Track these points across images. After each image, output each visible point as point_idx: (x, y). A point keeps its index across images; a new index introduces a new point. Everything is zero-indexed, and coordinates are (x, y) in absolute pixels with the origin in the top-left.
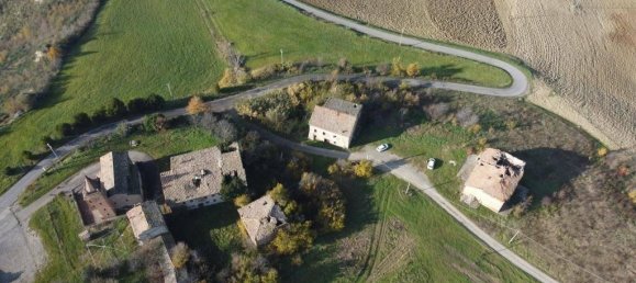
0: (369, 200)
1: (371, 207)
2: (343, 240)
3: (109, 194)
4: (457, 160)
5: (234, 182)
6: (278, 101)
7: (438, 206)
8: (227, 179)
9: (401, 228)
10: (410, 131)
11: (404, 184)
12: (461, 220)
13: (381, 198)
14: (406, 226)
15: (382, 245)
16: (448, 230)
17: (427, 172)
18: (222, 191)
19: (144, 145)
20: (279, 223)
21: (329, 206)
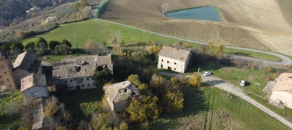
0: (201, 98)
1: (203, 101)
2: (183, 119)
3: (14, 70)
4: (260, 83)
5: (104, 71)
6: (140, 50)
7: (253, 106)
8: (99, 68)
9: (228, 116)
10: (225, 69)
11: (225, 92)
12: (273, 116)
13: (210, 97)
14: (231, 115)
15: (214, 125)
16: (265, 121)
17: (241, 87)
18: (95, 75)
19: (51, 60)
20: (133, 94)
21: (172, 93)
